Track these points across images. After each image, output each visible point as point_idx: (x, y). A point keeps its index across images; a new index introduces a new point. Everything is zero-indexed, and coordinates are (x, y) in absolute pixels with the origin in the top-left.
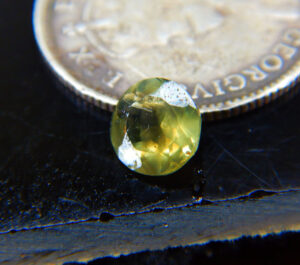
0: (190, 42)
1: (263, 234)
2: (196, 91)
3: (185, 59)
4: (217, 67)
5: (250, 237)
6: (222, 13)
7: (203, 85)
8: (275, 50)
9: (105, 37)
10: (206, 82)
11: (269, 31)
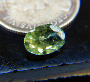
0: (33, 11)
1: (65, 77)
2: (28, 26)
3: (29, 16)
4: (37, 20)
5: (61, 78)
6: (46, 5)
7: (31, 25)
8: (57, 19)
9: (9, 5)
10: (32, 24)
11: (57, 13)
